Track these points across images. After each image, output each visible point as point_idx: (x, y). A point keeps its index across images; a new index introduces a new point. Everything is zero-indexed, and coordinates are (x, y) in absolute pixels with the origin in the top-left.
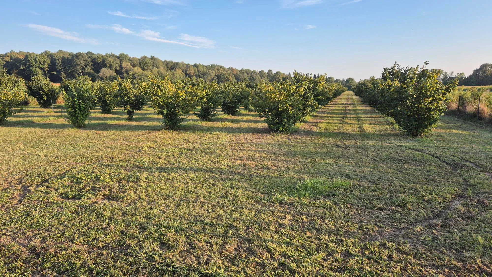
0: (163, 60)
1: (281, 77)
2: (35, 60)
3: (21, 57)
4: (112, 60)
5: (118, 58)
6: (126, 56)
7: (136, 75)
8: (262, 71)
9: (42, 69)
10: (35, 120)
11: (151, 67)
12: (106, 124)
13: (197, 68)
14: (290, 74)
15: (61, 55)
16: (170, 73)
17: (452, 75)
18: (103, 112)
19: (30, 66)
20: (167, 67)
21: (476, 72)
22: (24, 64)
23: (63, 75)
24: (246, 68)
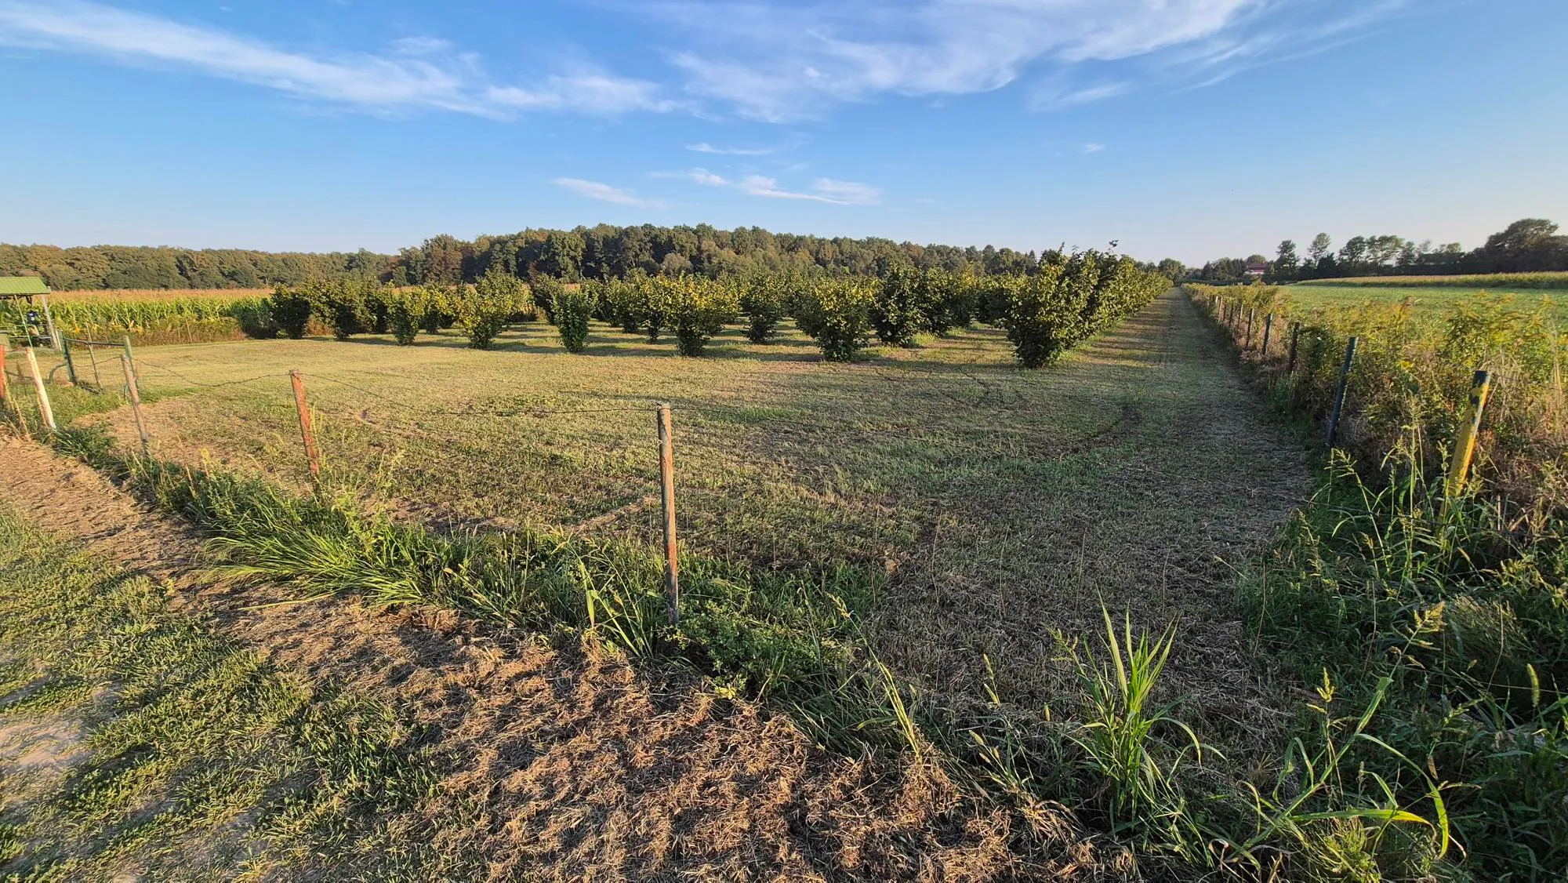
0: (775, 234)
1: (1011, 260)
2: (563, 243)
3: (542, 239)
4: (683, 237)
5: (695, 232)
6: (710, 228)
7: (724, 265)
8: (973, 248)
9: (573, 258)
10: (526, 341)
11: (752, 247)
12: (613, 347)
13: (839, 246)
14: (1032, 253)
15: (602, 233)
16: (786, 257)
17: (1425, 249)
18: (625, 332)
19: (554, 254)
20: (783, 247)
21: (1495, 239)
22: (546, 252)
23: (605, 268)
24: (937, 243)
